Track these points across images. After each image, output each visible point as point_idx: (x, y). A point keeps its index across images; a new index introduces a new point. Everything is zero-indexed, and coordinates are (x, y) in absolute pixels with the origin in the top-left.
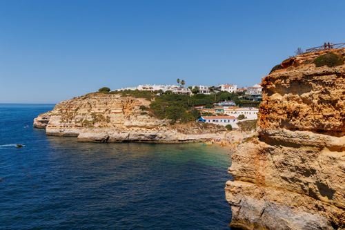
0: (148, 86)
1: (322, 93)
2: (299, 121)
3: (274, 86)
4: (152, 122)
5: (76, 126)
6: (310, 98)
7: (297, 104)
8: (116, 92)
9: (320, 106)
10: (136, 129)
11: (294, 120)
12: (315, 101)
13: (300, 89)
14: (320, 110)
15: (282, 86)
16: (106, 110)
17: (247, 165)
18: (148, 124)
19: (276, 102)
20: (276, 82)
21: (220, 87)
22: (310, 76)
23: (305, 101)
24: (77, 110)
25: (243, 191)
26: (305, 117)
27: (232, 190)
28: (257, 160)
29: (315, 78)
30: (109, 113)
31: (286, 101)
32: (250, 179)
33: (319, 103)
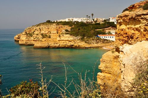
0: (71, 19)
1: (146, 25)
2: (133, 41)
3: (122, 21)
4: (71, 38)
5: (34, 40)
6: (140, 28)
7: (133, 32)
8: (54, 22)
9: (145, 33)
10: (63, 42)
11: (131, 41)
12: (142, 30)
13: (135, 23)
14: (145, 35)
15: (126, 21)
16: (49, 32)
17: (108, 65)
18: (69, 39)
19: (123, 30)
20: (123, 18)
21: (110, 19)
22: (140, 15)
23: (137, 29)
24: (34, 32)
25: (106, 78)
26: (137, 39)
27: (100, 77)
28: (113, 62)
29: (142, 16)
30: (50, 33)
31: (127, 30)
32: (110, 72)
33: (144, 31)
